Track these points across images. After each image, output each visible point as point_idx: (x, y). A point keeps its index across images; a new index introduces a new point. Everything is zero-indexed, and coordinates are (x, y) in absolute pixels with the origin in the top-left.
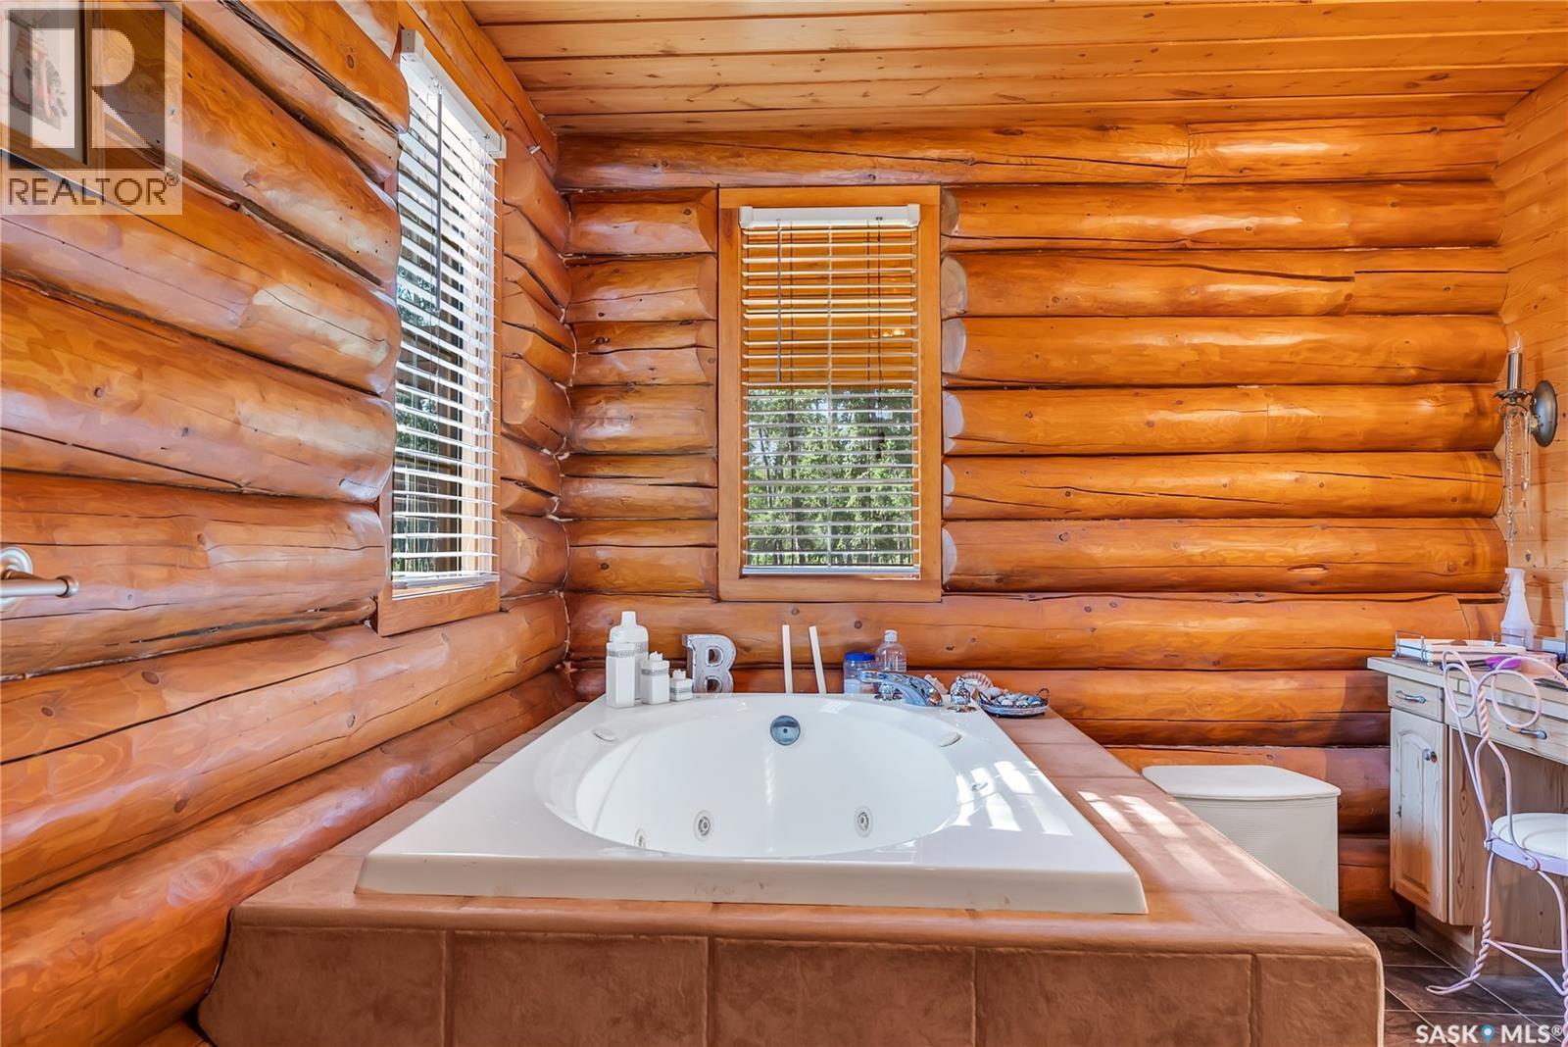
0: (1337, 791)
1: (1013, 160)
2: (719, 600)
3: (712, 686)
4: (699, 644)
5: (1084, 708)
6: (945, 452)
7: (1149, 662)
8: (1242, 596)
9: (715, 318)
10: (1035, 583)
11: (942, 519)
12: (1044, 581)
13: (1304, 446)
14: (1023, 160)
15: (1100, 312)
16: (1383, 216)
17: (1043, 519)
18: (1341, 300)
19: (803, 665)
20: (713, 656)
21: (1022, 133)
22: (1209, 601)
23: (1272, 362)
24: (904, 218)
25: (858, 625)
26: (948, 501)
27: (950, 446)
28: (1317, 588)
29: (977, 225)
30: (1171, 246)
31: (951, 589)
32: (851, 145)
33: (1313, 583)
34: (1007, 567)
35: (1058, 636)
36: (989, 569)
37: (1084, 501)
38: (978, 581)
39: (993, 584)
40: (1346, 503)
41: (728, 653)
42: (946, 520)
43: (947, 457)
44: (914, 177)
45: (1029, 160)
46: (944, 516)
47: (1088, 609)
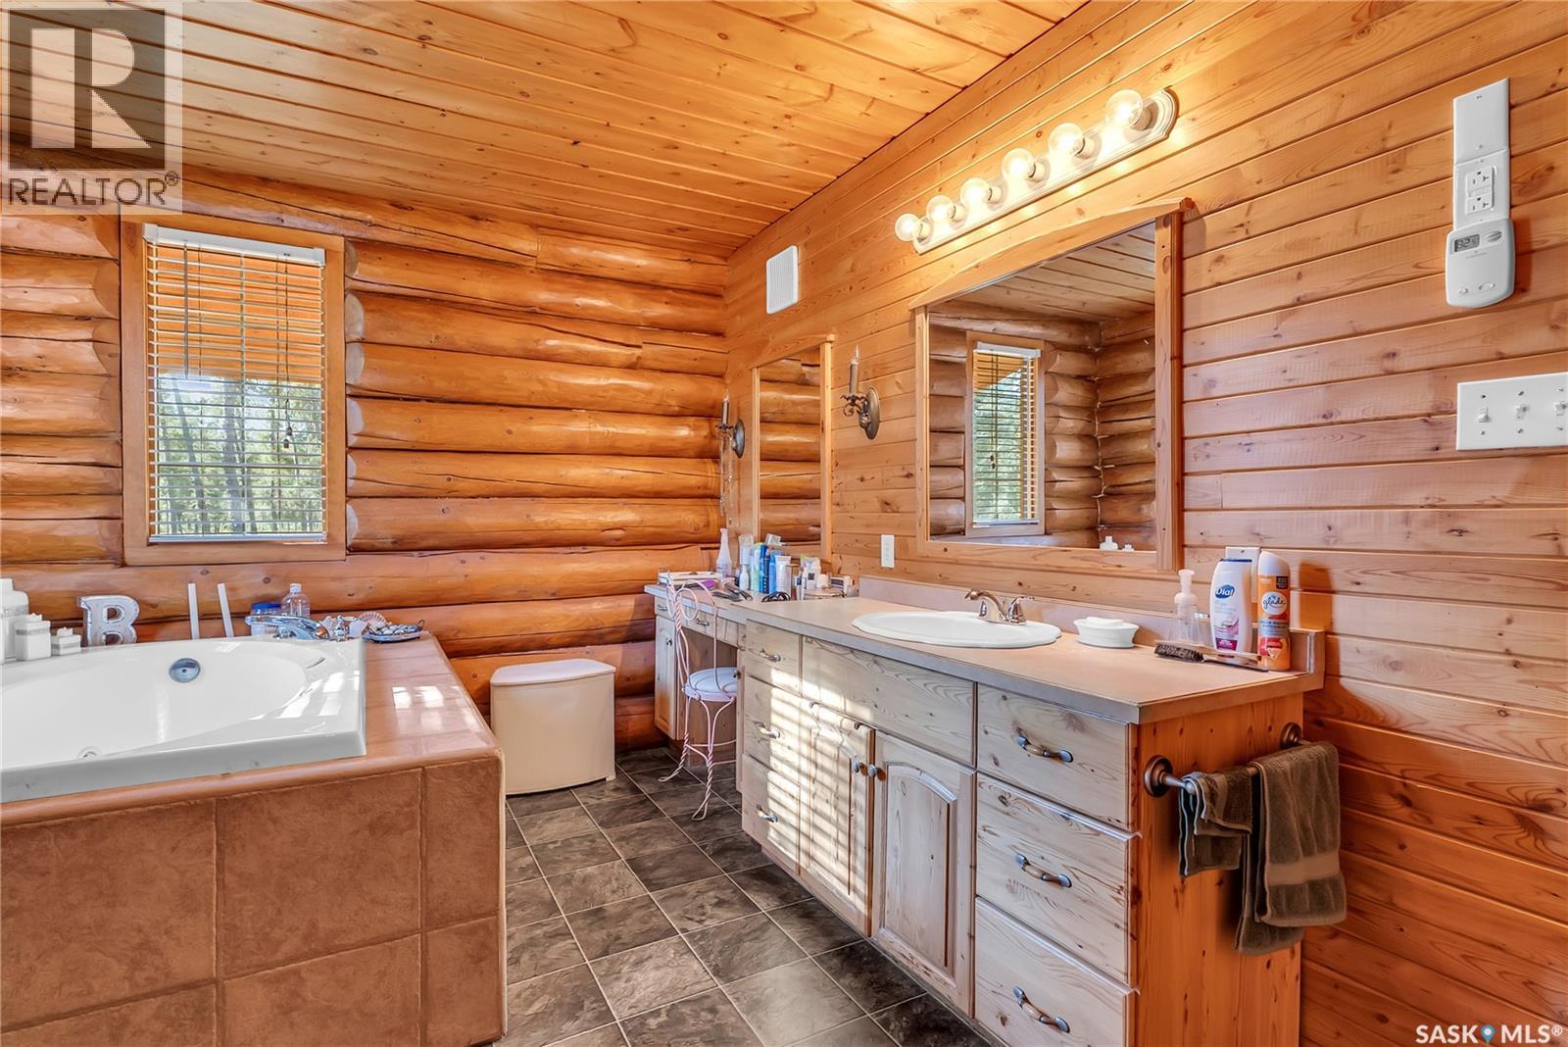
0: (613, 669)
1: (404, 228)
2: (124, 565)
3: (112, 640)
4: (96, 607)
5: (459, 631)
6: (350, 444)
7: (506, 596)
8: (573, 549)
9: (118, 318)
10: (424, 544)
11: (347, 496)
12: (431, 542)
13: (614, 451)
14: (413, 230)
15: (473, 350)
16: (659, 310)
17: (432, 497)
18: (634, 359)
19: (209, 616)
20: (113, 614)
21: (412, 209)
22: (552, 553)
23: (592, 396)
24: (314, 257)
25: (267, 581)
26: (351, 483)
27: (353, 441)
28: (620, 543)
29: (376, 274)
30: (526, 309)
31: (354, 550)
32: (258, 190)
33: (617, 540)
34: (399, 533)
35: (440, 582)
36: (385, 534)
37: (462, 485)
38: (377, 544)
39: (390, 546)
40: (637, 489)
41: (130, 609)
42: (349, 497)
43: (351, 449)
44: (320, 227)
45: (418, 231)
46: (350, 492)
47: (463, 562)
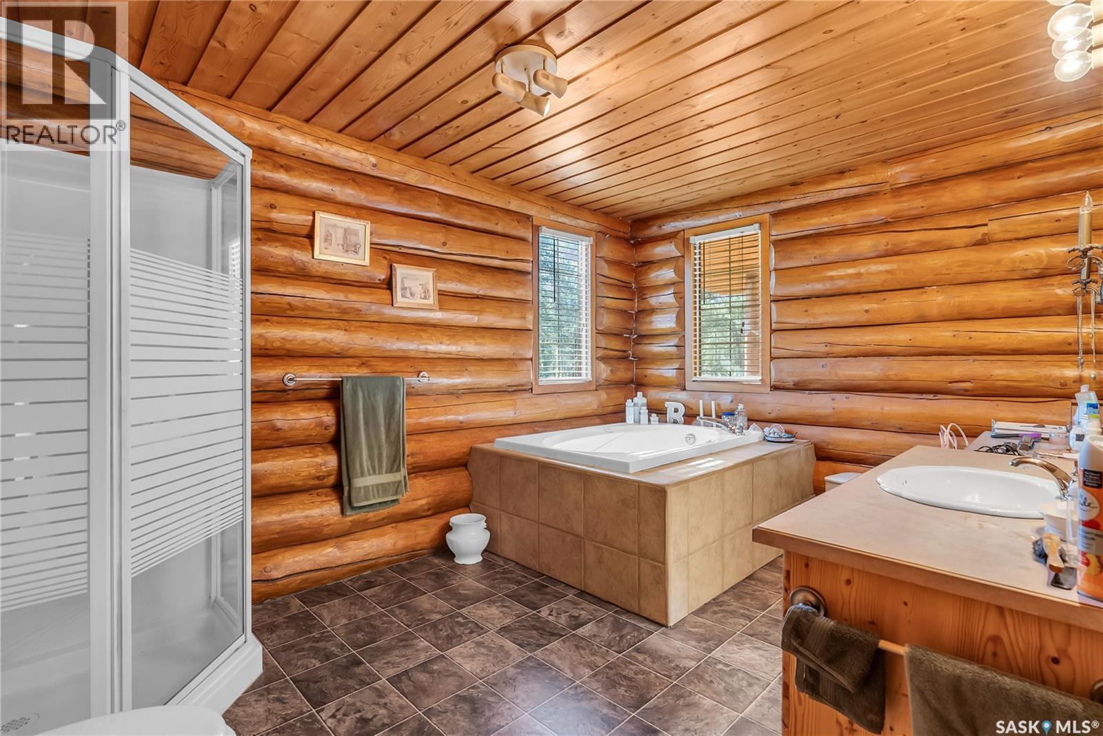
1: (798, 197)
2: (684, 390)
3: (675, 422)
4: (670, 406)
6: (773, 328)
7: (863, 425)
8: (924, 396)
9: (683, 281)
10: (812, 386)
11: (771, 358)
12: (816, 386)
13: (961, 317)
14: (802, 196)
17: (819, 358)
18: (979, 237)
19: (707, 415)
20: (676, 411)
21: (803, 183)
22: (903, 398)
23: (941, 274)
24: (754, 229)
25: (732, 401)
26: (773, 350)
27: (774, 326)
28: (969, 393)
29: (784, 230)
31: (775, 388)
32: (729, 205)
33: (967, 390)
34: (796, 379)
35: (818, 411)
36: (790, 380)
37: (835, 349)
38: (786, 385)
39: (792, 386)
40: (988, 347)
41: (682, 410)
42: (772, 358)
43: (773, 331)
44: (757, 212)
45: (805, 195)
46: (772, 355)
47: (834, 399)
